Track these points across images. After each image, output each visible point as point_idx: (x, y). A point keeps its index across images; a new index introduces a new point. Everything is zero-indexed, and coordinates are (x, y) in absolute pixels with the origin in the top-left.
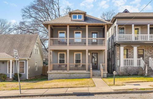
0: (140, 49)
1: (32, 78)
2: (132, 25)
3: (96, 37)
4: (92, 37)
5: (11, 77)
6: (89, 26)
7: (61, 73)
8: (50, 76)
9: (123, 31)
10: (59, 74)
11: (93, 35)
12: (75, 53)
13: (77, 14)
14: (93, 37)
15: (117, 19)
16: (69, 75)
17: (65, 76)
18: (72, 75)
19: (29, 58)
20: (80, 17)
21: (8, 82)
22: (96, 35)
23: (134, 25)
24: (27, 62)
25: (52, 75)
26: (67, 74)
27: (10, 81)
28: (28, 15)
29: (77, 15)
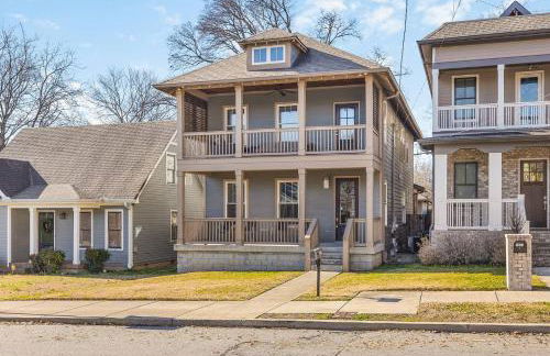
0: (529, 162)
1: (150, 266)
2: (496, 66)
3: (351, 122)
4: (338, 123)
5: (76, 261)
6: (310, 84)
7: (217, 252)
8: (184, 260)
9: (469, 91)
10: (210, 255)
11: (343, 113)
12: (279, 182)
13: (264, 44)
14: (343, 122)
15: (434, 50)
16: (242, 257)
17: (231, 262)
18: (251, 257)
19: (132, 201)
20: (276, 55)
21: (67, 274)
22: (351, 112)
23: (506, 66)
24: (130, 213)
25: (190, 256)
26: (237, 256)
27: (73, 275)
28: (191, 53)
29: (269, 49)
